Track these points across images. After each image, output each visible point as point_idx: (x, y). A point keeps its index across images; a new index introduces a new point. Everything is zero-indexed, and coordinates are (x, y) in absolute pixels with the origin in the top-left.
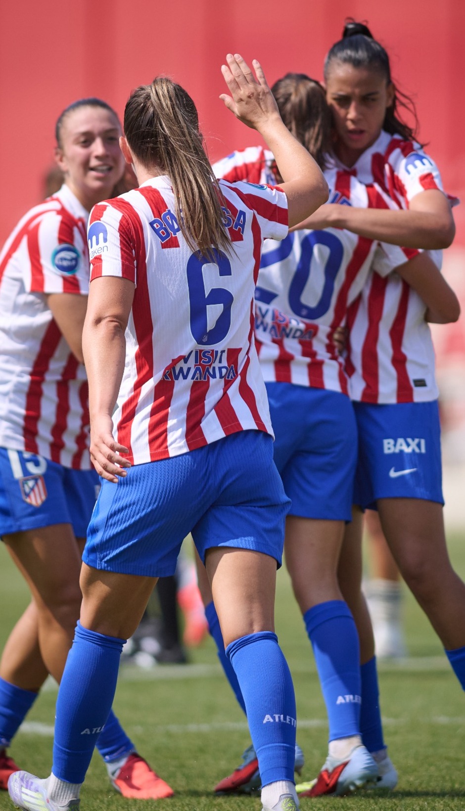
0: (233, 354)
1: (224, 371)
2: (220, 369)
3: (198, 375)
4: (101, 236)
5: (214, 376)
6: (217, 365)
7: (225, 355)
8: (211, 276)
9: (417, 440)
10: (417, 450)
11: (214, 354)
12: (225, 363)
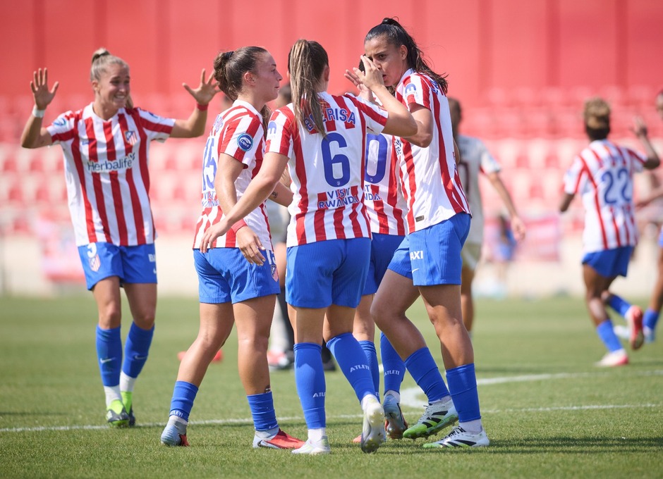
0: (354, 190)
1: (351, 199)
2: (349, 198)
3: (340, 204)
4: (273, 129)
5: (347, 204)
6: (347, 196)
7: (350, 191)
8: (335, 148)
9: (418, 252)
10: (419, 258)
11: (345, 191)
12: (350, 195)
